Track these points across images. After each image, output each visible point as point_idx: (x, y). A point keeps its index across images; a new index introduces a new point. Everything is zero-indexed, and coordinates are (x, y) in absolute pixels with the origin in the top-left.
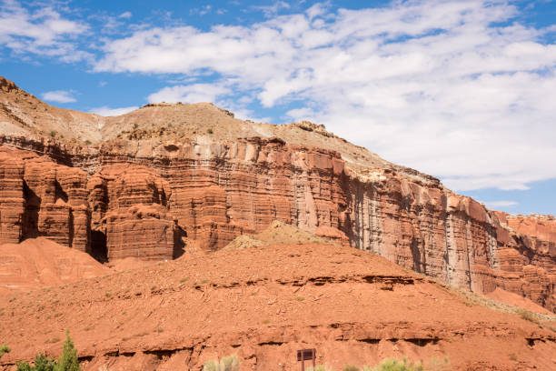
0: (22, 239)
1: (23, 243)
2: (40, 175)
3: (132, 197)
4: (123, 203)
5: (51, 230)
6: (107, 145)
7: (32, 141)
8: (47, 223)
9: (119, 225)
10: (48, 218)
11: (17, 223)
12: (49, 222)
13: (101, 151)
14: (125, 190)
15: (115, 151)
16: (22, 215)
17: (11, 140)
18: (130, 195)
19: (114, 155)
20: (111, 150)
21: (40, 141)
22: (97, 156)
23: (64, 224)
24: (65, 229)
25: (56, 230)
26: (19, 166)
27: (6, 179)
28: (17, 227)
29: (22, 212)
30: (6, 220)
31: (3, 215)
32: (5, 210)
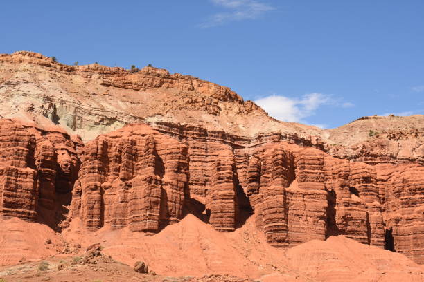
0: (327, 236)
1: (328, 239)
2: (330, 169)
3: (417, 196)
4: (407, 203)
5: (349, 228)
6: (368, 145)
7: (303, 138)
8: (345, 220)
9: (404, 227)
10: (347, 214)
11: (321, 218)
12: (347, 219)
13: (362, 152)
14: (407, 189)
15: (376, 151)
16: (325, 208)
17: (286, 137)
18: (414, 194)
19: (375, 156)
20: (372, 150)
21: (309, 139)
22: (355, 158)
23: (363, 221)
24: (363, 228)
25: (354, 228)
26: (319, 157)
27: (306, 170)
28: (322, 222)
29: (327, 205)
30: (312, 214)
31: (308, 208)
32: (310, 203)
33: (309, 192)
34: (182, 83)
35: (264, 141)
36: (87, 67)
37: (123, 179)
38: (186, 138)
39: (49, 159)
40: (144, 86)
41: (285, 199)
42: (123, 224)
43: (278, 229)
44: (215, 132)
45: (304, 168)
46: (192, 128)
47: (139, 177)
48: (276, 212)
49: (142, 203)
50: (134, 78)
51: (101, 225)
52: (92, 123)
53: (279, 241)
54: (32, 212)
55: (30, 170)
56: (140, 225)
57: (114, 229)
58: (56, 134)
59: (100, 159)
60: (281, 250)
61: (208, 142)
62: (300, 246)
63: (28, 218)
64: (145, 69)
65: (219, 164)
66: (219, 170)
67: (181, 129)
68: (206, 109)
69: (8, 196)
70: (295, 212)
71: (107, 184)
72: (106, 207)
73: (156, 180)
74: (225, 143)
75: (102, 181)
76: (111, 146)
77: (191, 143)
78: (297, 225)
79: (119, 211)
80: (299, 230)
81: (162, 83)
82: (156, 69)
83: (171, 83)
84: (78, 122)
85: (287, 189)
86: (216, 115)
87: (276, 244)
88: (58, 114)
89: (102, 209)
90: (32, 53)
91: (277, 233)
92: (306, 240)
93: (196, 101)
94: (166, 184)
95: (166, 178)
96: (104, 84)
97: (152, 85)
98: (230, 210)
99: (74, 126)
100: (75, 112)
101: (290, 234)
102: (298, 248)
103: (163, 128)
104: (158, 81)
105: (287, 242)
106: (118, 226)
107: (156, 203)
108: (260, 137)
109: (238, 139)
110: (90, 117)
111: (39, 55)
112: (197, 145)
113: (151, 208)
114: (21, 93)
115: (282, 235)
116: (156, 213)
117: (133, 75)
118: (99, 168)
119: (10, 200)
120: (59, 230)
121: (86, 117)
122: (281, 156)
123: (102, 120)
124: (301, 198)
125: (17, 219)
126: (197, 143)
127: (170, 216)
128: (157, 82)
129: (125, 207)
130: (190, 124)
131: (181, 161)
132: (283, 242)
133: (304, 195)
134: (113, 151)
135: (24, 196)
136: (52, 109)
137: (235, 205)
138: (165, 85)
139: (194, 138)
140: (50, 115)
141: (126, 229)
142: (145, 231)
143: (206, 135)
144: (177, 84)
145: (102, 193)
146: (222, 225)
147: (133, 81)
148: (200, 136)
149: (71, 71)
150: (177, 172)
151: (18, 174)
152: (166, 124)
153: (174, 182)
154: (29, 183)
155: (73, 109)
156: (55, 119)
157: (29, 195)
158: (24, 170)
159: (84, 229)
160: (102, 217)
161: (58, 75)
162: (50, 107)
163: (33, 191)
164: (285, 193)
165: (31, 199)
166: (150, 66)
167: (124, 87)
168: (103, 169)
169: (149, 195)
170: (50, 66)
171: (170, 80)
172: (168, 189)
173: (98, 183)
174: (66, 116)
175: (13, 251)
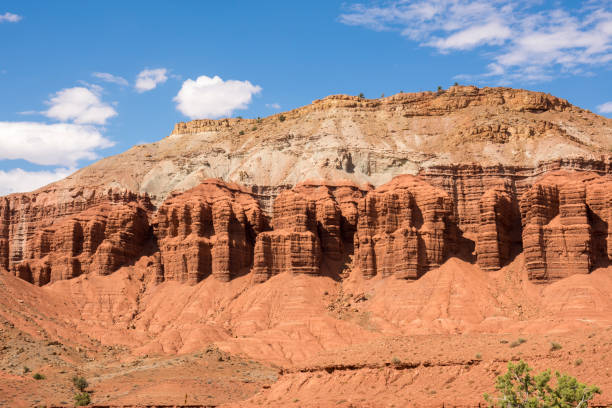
0: (591, 269)
1: (593, 273)
2: (604, 197)
7: (591, 160)
11: (584, 252)
16: (588, 242)
17: (568, 163)
21: (600, 159)
26: (580, 190)
27: (567, 205)
28: (585, 256)
29: (588, 239)
30: (572, 249)
31: (568, 244)
32: (570, 238)
33: (570, 227)
34: (491, 98)
35: (544, 170)
36: (391, 98)
37: (388, 232)
38: (461, 177)
39: (331, 217)
40: (448, 109)
41: (541, 237)
42: (391, 272)
43: (536, 267)
44: (490, 168)
45: (564, 203)
46: (466, 167)
47: (400, 230)
48: (533, 251)
49: (402, 253)
50: (439, 102)
51: (374, 273)
52: (385, 167)
53: (538, 278)
54: (314, 268)
55: (309, 233)
56: (403, 273)
57: (383, 278)
58: (344, 188)
59: (369, 215)
60: (541, 286)
61: (484, 179)
62: (560, 282)
63: (312, 273)
64: (449, 90)
65: (481, 206)
66: (482, 211)
67: (455, 169)
68: (493, 137)
69: (295, 257)
70: (554, 249)
71: (376, 237)
72: (378, 257)
73: (412, 232)
74: (503, 176)
75: (372, 234)
76: (379, 201)
77: (466, 182)
78: (557, 261)
79: (387, 260)
80: (558, 266)
81: (468, 102)
82: (462, 87)
83: (479, 100)
84: (372, 167)
85: (545, 227)
86: (503, 142)
87: (536, 281)
88: (354, 162)
89: (374, 260)
90: (339, 95)
91: (535, 271)
92: (567, 276)
93: (482, 131)
94: (425, 234)
95: (424, 228)
96: (407, 116)
97: (457, 107)
98: (494, 250)
99: (369, 171)
100: (369, 157)
101: (549, 270)
102: (557, 284)
103: (436, 171)
104: (464, 101)
105: (546, 278)
106: (387, 274)
107: (414, 253)
108: (540, 166)
109: (519, 169)
110: (384, 161)
111: (345, 96)
112: (472, 184)
113: (408, 258)
114: (319, 148)
115: (541, 272)
116: (414, 262)
117: (438, 99)
118: (369, 223)
119: (296, 260)
120: (339, 280)
121: (380, 161)
122: (535, 195)
123: (394, 162)
124: (561, 235)
125: (302, 275)
126: (472, 181)
127: (430, 263)
128: (462, 102)
129: (392, 257)
130: (463, 164)
131: (438, 210)
132: (543, 279)
133: (563, 231)
134: (380, 206)
135: (306, 255)
136: (346, 160)
137: (499, 245)
138: (472, 103)
139: (469, 177)
140: (344, 167)
141: (393, 277)
142: (406, 278)
143: (481, 171)
144: (485, 100)
145: (373, 244)
146: (488, 264)
147: (438, 106)
148: (475, 173)
149: (376, 106)
150: (434, 221)
151: (300, 238)
152: (438, 167)
153: (432, 231)
154: (308, 245)
155: (367, 155)
156: (350, 168)
157: (310, 254)
158: (304, 234)
159: (361, 278)
160: (374, 267)
161: (363, 114)
162: (344, 158)
163: (313, 251)
164: (541, 231)
165: (312, 258)
166: (456, 84)
167: (428, 115)
168: (372, 224)
169: (406, 246)
170: (355, 106)
171: (477, 97)
172: (426, 238)
173: (369, 237)
174: (360, 163)
175: (294, 305)
